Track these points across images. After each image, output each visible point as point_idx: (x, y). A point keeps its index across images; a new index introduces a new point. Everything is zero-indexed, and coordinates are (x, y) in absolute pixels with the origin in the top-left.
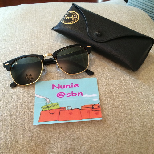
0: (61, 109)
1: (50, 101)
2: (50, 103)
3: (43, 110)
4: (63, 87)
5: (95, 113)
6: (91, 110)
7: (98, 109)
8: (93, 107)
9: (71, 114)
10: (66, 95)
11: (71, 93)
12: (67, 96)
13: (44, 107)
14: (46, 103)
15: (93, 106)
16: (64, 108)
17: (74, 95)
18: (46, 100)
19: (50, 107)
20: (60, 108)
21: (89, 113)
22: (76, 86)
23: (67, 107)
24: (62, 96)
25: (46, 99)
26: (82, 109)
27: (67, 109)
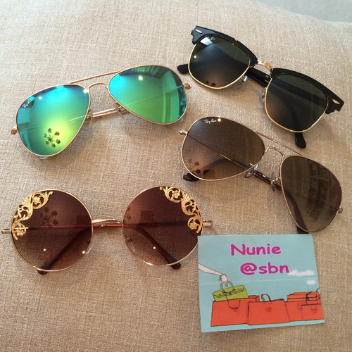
0: (250, 300)
1: (228, 282)
2: (229, 285)
3: (217, 299)
4: (251, 251)
5: (312, 310)
6: (303, 303)
7: (315, 302)
8: (307, 298)
9: (269, 310)
10: (258, 270)
11: (267, 266)
12: (260, 273)
13: (217, 294)
14: (221, 285)
15: (307, 295)
16: (256, 297)
17: (273, 270)
18: (220, 279)
19: (230, 294)
20: (249, 297)
21: (301, 309)
22: (276, 250)
23: (262, 295)
24: (250, 272)
25: (220, 276)
26: (289, 300)
27: (261, 300)
